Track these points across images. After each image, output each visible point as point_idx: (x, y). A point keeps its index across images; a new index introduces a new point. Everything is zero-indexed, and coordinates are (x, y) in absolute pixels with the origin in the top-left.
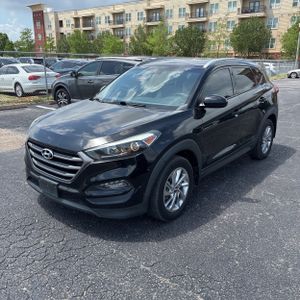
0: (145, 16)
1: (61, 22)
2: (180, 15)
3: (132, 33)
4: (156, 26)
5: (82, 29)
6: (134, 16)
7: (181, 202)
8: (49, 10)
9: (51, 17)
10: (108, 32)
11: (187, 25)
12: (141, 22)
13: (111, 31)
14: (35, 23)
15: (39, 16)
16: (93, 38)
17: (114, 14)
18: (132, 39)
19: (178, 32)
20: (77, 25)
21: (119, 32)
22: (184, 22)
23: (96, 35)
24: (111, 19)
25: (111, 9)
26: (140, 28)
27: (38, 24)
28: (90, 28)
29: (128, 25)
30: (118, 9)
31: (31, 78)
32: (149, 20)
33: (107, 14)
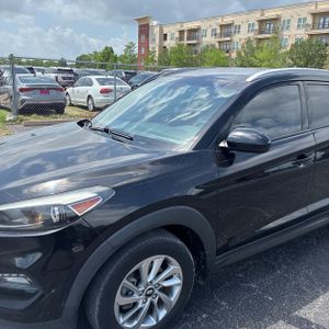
0: (256, 27)
1: (166, 35)
2: (299, 26)
3: (240, 47)
4: (268, 39)
5: (186, 42)
6: (244, 28)
7: (162, 314)
8: (155, 23)
9: (157, 30)
10: (213, 46)
11: (306, 38)
12: (251, 35)
13: (217, 45)
14: (140, 37)
15: (144, 30)
16: (196, 52)
17: (221, 26)
18: (239, 53)
19: (295, 46)
20: (181, 38)
21: (225, 46)
22: (303, 34)
23: (199, 49)
24: (218, 31)
25: (220, 21)
26: (249, 41)
27: (143, 37)
28: (194, 42)
29: (236, 38)
30: (227, 20)
31: (103, 92)
32: (261, 32)
33: (214, 26)
